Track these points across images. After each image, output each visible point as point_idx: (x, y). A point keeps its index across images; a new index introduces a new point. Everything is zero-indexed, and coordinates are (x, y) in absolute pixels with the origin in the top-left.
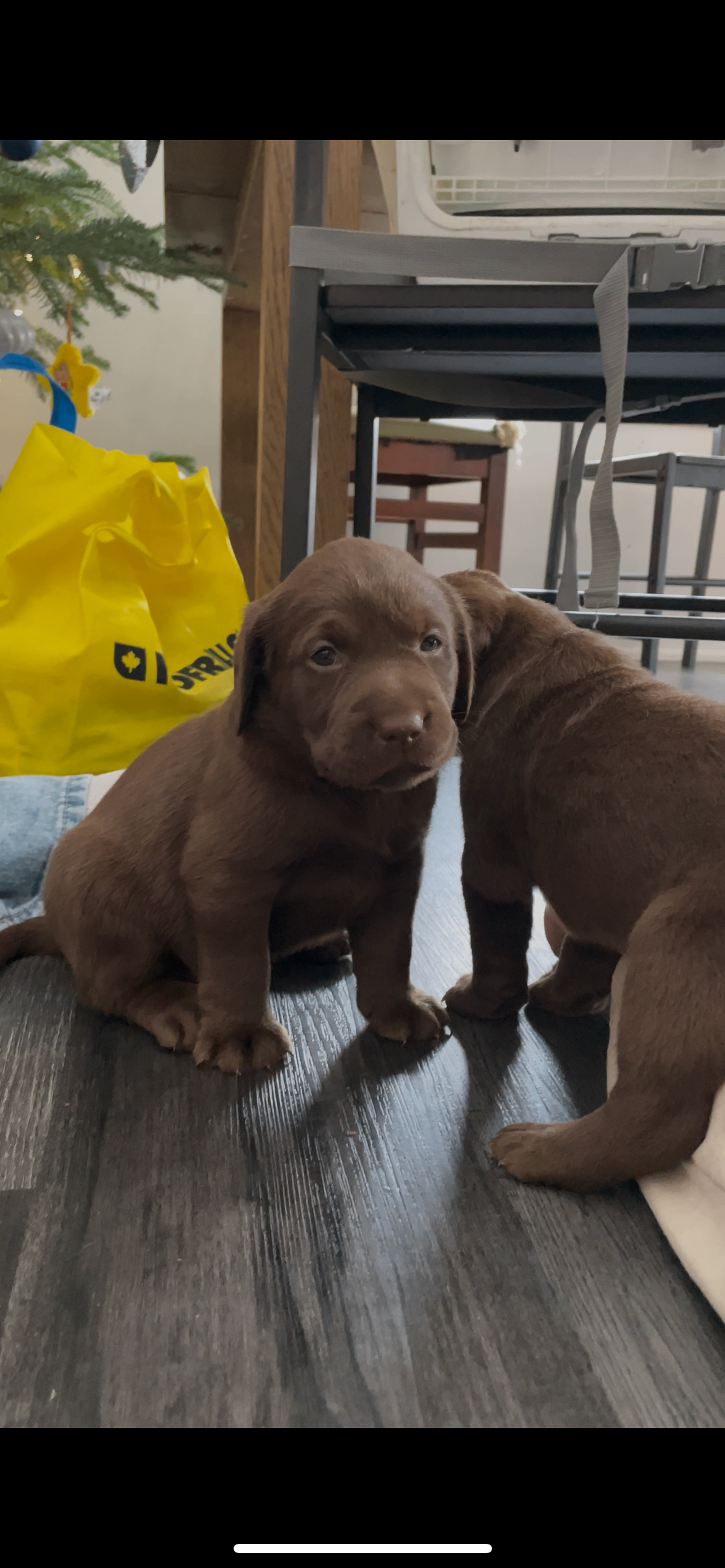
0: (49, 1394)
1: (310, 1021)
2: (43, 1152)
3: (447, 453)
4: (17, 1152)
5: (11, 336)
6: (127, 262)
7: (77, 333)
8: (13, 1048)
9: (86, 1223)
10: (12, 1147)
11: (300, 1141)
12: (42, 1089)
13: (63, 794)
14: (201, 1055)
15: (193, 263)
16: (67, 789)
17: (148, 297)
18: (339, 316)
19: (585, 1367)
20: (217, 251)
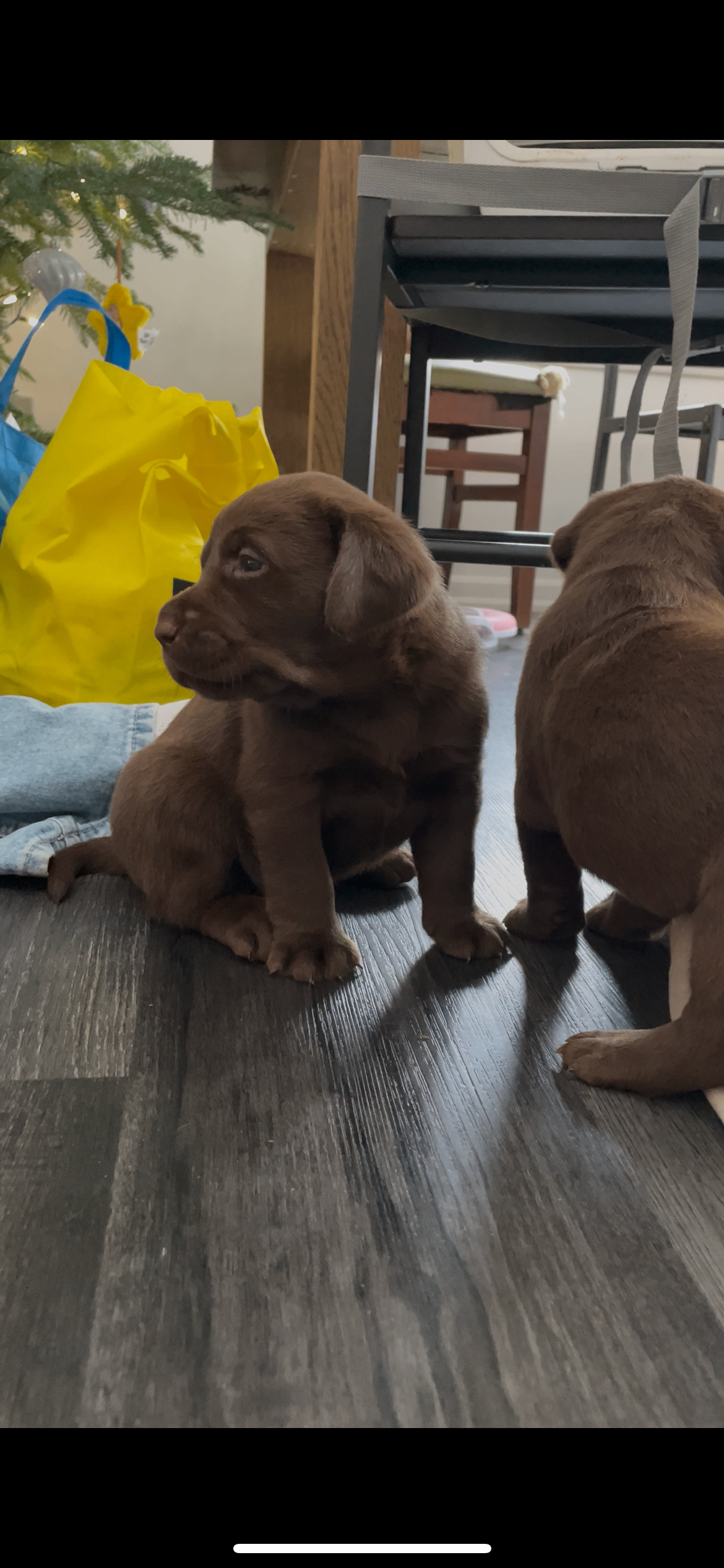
0: (160, 1251)
1: (375, 938)
2: (132, 1045)
3: (490, 403)
4: (107, 1044)
5: (61, 276)
6: (174, 203)
7: (126, 274)
8: (94, 955)
9: (179, 1106)
10: (103, 1041)
11: (376, 1044)
12: (126, 992)
13: (132, 721)
14: (274, 966)
15: (240, 205)
16: (135, 716)
17: (193, 239)
18: (404, 248)
19: (664, 1243)
20: (265, 192)
